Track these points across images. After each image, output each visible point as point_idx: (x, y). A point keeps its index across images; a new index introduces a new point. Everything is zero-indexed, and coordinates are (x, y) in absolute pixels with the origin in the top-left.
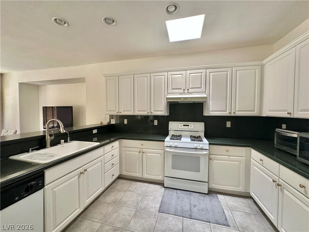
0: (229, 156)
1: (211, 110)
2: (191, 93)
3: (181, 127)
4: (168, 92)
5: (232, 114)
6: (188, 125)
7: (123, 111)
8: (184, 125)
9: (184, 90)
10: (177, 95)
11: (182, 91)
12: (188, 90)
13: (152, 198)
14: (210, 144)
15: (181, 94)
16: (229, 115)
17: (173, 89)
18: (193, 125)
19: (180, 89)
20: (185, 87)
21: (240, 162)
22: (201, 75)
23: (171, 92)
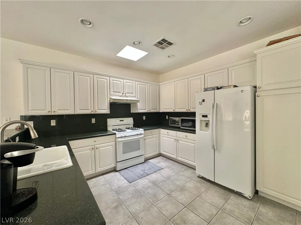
0: (152, 135)
1: (139, 109)
2: (127, 97)
3: (118, 123)
4: (111, 94)
5: (149, 111)
6: (123, 121)
7: (58, 110)
8: (120, 121)
9: (123, 94)
10: (118, 97)
11: (121, 94)
12: (125, 94)
13: (116, 180)
14: (144, 130)
15: (120, 96)
16: (147, 112)
17: (114, 92)
18: (126, 120)
19: (120, 92)
20: (123, 91)
21: (157, 137)
22: (133, 85)
23: (113, 94)
